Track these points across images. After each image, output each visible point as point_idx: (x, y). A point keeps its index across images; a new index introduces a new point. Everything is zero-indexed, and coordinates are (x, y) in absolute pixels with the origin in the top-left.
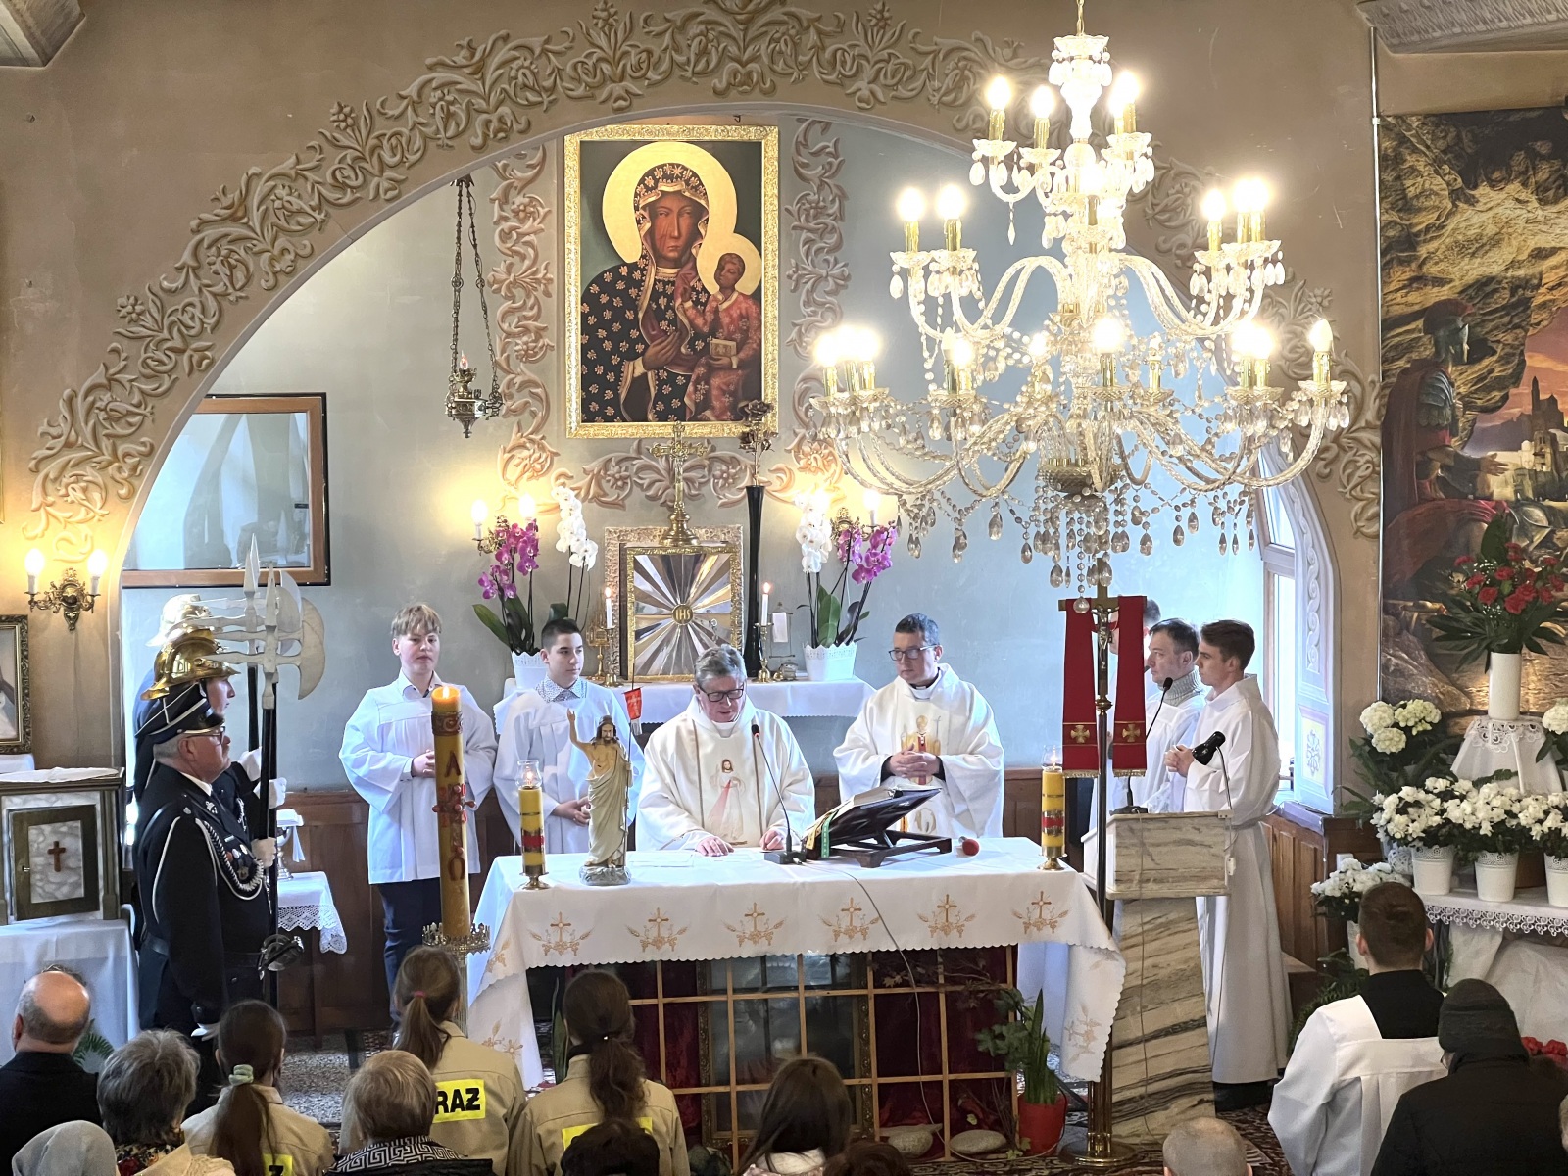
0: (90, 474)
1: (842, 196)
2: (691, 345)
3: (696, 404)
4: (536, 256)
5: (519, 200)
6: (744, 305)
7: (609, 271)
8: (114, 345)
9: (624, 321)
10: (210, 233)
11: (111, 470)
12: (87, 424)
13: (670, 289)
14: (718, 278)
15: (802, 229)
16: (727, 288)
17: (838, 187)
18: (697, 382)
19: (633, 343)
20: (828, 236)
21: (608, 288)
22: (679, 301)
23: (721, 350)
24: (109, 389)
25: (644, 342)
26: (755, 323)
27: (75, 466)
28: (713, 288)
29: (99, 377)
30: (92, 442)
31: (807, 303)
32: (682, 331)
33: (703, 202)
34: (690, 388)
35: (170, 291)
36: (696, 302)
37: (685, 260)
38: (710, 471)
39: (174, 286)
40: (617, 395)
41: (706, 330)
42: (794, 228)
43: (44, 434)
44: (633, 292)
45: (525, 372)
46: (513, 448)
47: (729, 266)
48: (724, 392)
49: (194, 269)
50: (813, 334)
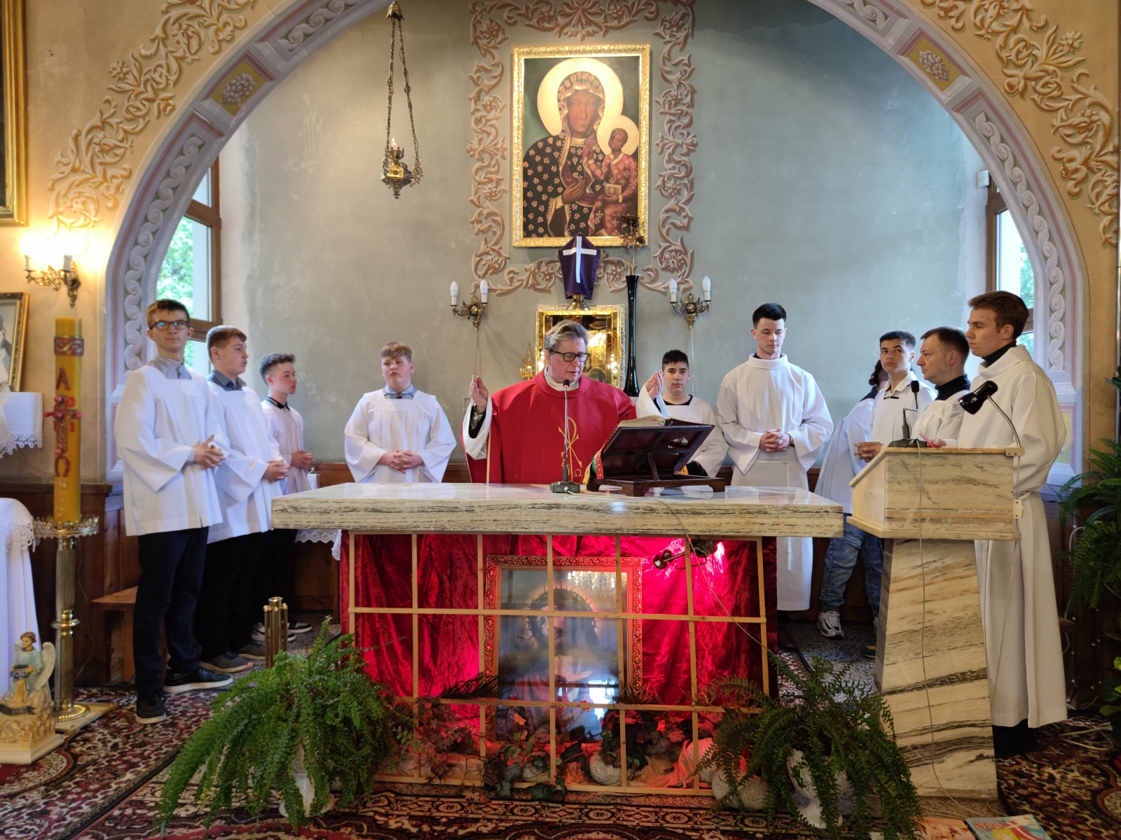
0: (88, 190)
1: (693, 92)
2: (593, 188)
3: (596, 226)
4: (497, 134)
5: (486, 99)
6: (627, 162)
7: (541, 141)
8: (108, 97)
9: (551, 173)
10: (174, 13)
11: (103, 187)
12: (87, 154)
13: (579, 152)
14: (610, 144)
15: (666, 113)
16: (616, 151)
17: (690, 86)
18: (596, 212)
19: (556, 186)
20: (682, 118)
21: (540, 152)
23: (612, 191)
24: (102, 129)
25: (563, 186)
26: (634, 173)
27: (78, 185)
28: (607, 150)
29: (96, 121)
30: (89, 167)
31: (669, 161)
32: (587, 179)
33: (601, 96)
34: (592, 215)
35: (147, 57)
36: (596, 160)
37: (590, 133)
38: (605, 270)
39: (149, 53)
40: (545, 220)
41: (602, 178)
42: (661, 113)
43: (59, 162)
44: (556, 154)
45: (489, 206)
46: (482, 254)
47: (618, 137)
48: (613, 217)
49: (163, 40)
50: (672, 182)
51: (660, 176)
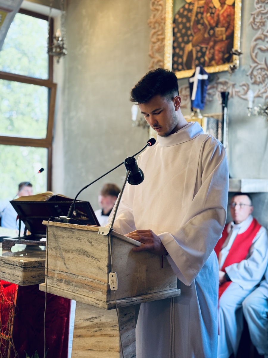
2: (209, 33)
3: (209, 59)
7: (182, 7)
9: (186, 28)
13: (202, 10)
16: (223, 4)
18: (210, 49)
19: (188, 36)
21: (181, 15)
22: (205, 14)
23: (219, 33)
28: (217, 5)
32: (205, 27)
34: (207, 52)
36: (212, 13)
40: (183, 60)
44: (189, 15)
45: (158, 57)
48: (219, 51)
50: (260, 17)
51: (252, 15)
